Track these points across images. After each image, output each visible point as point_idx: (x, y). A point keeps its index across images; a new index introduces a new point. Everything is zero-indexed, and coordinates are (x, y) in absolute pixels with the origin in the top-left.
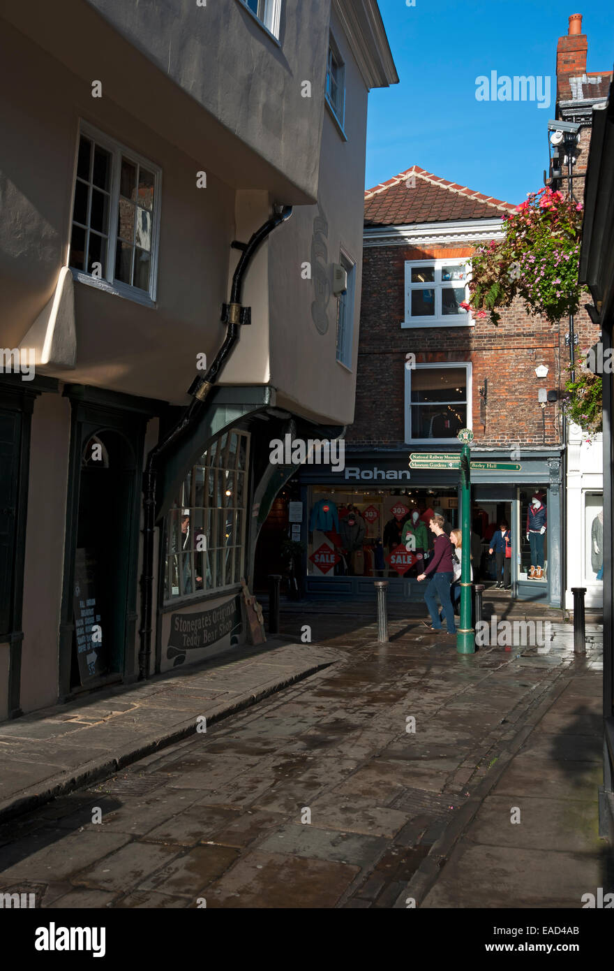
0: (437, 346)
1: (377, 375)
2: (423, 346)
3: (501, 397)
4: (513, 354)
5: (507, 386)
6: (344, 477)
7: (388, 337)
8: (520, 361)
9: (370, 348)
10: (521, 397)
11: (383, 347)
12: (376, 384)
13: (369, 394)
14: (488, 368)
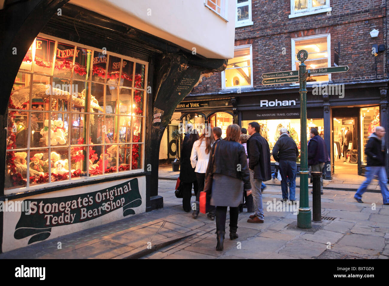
0: (309, 26)
1: (276, 47)
2: (301, 27)
3: (349, 52)
4: (355, 25)
5: (352, 45)
6: (260, 106)
7: (282, 24)
8: (360, 29)
9: (272, 32)
10: (361, 51)
11: (279, 31)
12: (276, 52)
13: (272, 58)
14: (340, 35)
